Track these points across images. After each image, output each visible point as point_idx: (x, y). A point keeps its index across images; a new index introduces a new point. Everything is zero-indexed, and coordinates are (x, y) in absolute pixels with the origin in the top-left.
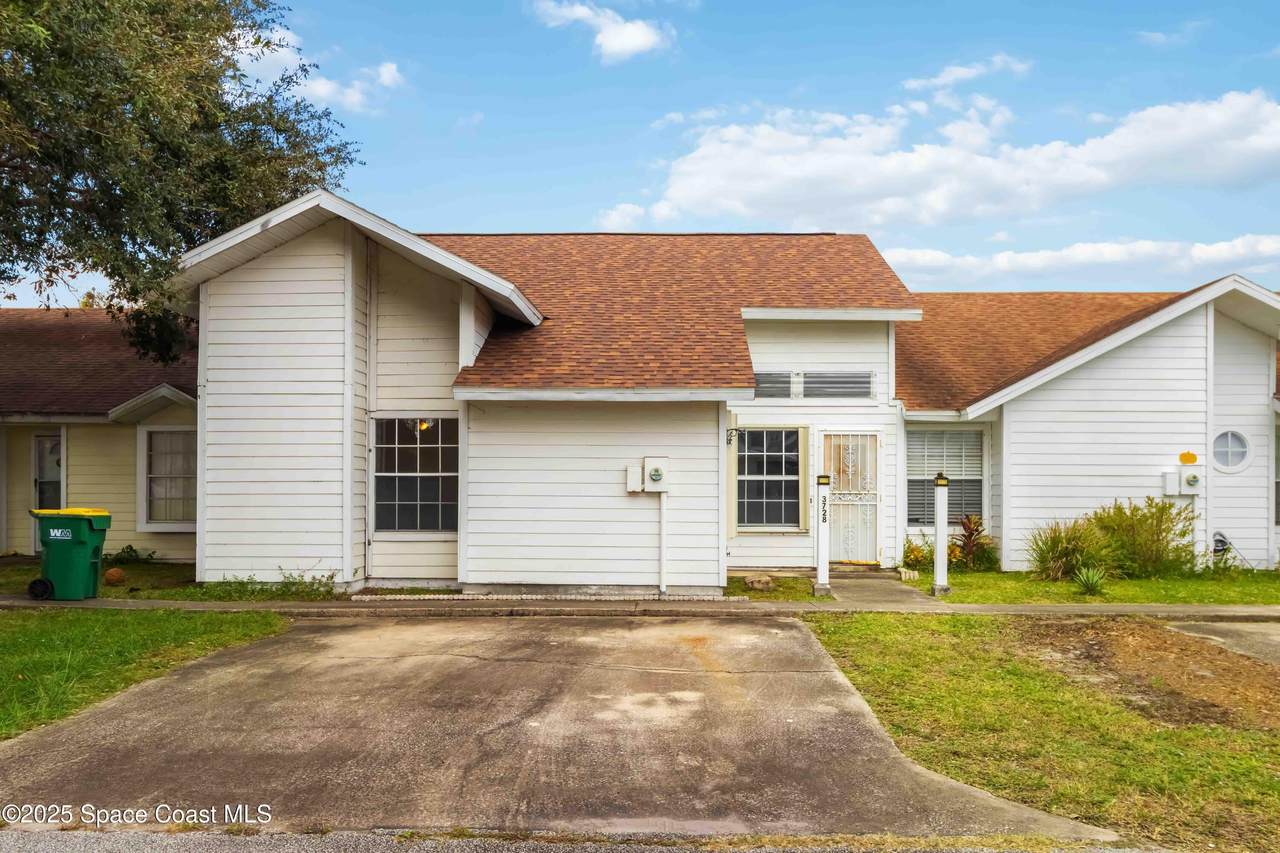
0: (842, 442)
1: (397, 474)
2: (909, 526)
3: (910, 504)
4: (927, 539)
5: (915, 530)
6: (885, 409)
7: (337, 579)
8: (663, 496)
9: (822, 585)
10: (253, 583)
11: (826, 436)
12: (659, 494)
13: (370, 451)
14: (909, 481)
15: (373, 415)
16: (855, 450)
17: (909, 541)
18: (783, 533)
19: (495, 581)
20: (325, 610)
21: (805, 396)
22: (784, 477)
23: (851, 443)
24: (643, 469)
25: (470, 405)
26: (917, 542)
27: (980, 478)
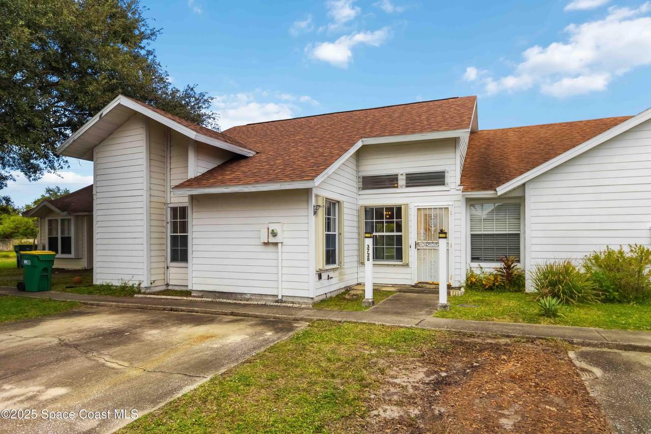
0: (427, 212)
1: (179, 234)
2: (471, 262)
3: (472, 249)
4: (483, 270)
5: (475, 265)
6: (453, 192)
7: (142, 286)
8: (280, 245)
9: (367, 299)
10: (112, 286)
11: (418, 209)
12: (276, 244)
13: (168, 223)
14: (472, 235)
15: (169, 206)
16: (436, 216)
17: (471, 271)
18: (394, 265)
19: (204, 289)
20: (100, 303)
21: (407, 186)
22: (395, 234)
23: (433, 212)
24: (268, 230)
25: (193, 198)
26: (477, 272)
27: (518, 232)
